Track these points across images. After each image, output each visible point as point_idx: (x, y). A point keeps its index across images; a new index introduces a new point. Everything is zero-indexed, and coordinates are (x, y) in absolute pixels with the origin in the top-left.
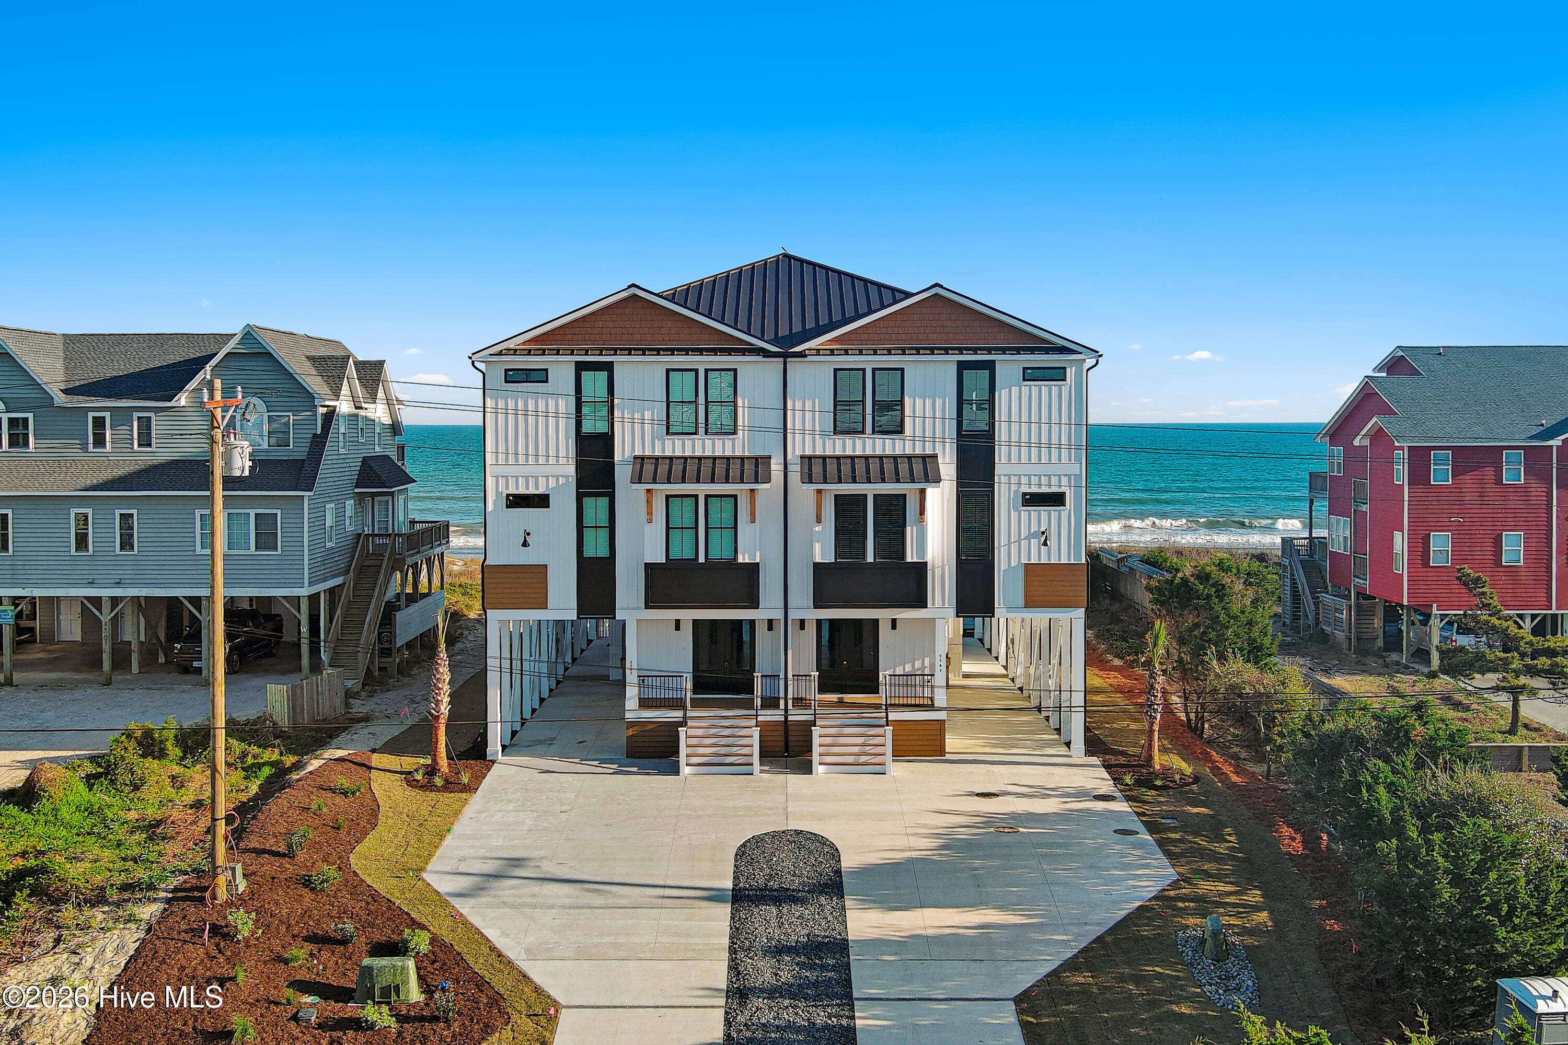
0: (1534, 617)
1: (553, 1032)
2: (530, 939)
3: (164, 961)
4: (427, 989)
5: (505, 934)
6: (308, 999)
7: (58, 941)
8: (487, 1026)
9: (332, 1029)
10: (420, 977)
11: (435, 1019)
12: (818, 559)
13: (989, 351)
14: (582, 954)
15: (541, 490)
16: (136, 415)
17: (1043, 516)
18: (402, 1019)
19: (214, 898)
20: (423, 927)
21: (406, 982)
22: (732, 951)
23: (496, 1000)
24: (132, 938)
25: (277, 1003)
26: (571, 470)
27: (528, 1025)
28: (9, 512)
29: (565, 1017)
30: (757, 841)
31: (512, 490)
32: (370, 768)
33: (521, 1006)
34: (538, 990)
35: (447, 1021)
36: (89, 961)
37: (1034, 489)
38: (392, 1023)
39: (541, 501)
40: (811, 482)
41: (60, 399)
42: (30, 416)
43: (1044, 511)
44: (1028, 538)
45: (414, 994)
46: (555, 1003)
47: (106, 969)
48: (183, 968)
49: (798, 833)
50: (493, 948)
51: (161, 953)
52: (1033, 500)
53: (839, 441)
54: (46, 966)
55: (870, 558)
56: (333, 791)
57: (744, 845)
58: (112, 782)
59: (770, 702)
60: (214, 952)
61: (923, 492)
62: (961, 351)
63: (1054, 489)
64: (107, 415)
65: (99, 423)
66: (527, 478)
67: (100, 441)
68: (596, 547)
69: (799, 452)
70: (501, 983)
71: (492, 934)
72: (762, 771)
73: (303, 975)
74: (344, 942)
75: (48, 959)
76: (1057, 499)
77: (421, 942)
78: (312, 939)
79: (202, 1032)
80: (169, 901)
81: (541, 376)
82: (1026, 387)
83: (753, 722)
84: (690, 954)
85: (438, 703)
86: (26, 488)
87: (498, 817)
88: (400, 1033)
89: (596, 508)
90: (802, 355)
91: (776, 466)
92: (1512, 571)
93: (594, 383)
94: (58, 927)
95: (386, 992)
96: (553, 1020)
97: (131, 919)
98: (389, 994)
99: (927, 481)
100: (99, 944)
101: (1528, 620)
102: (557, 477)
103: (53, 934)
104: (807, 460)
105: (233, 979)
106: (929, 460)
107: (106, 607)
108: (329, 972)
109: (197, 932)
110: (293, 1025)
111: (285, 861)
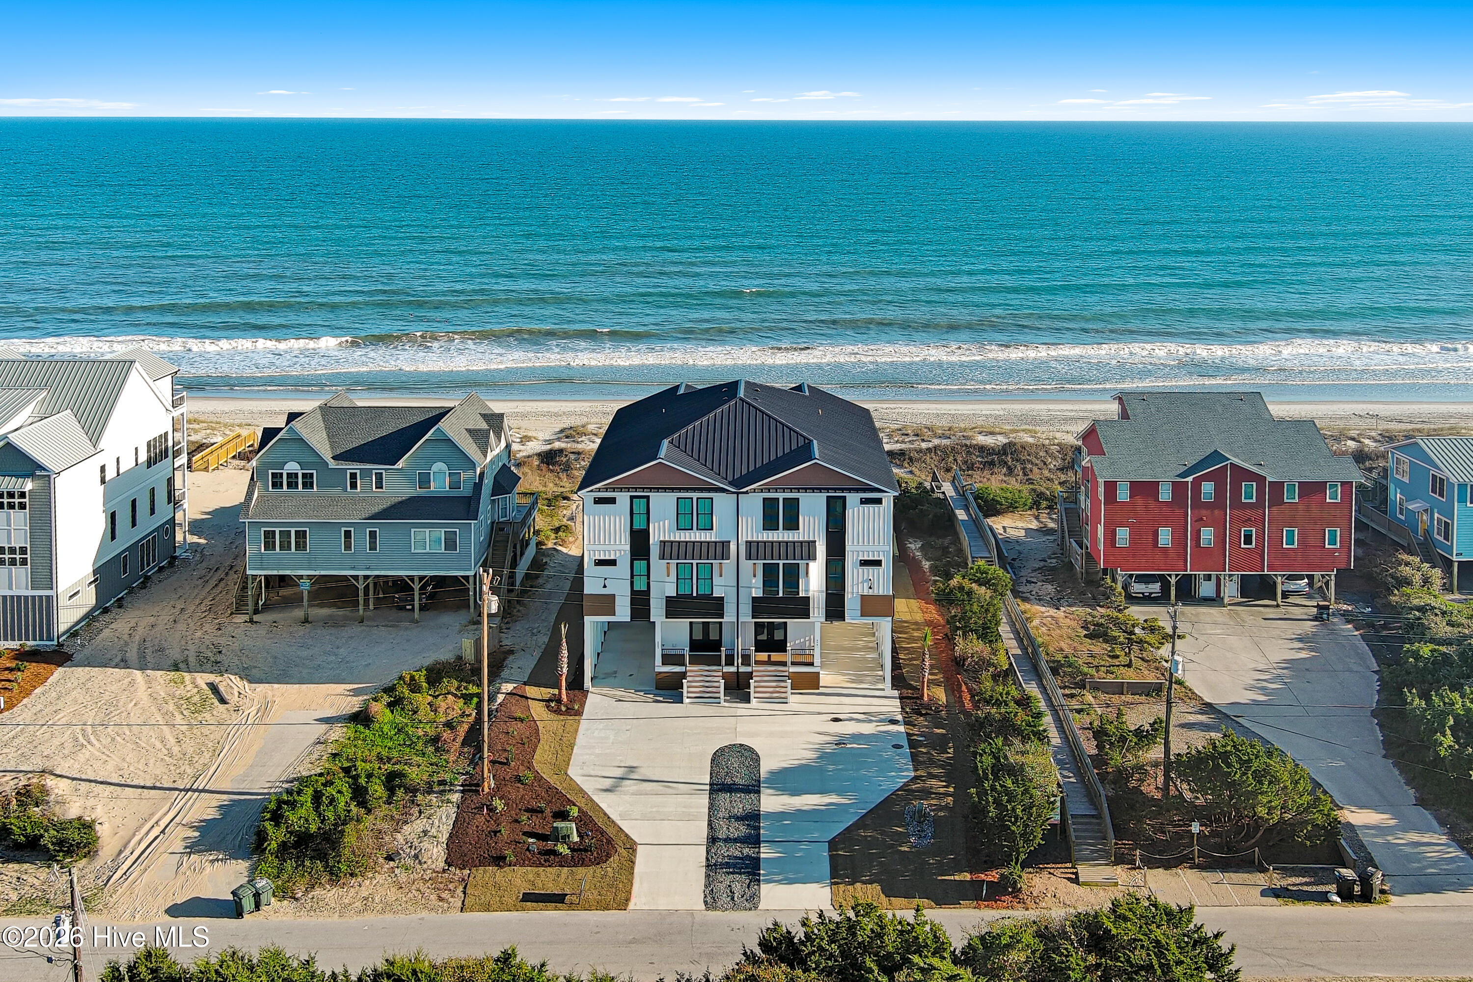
0: (1177, 575)
1: (635, 857)
2: (621, 809)
3: (468, 824)
4: (580, 835)
5: (609, 806)
6: (531, 840)
7: (420, 812)
8: (608, 853)
9: (544, 854)
10: (577, 830)
11: (586, 850)
12: (754, 595)
13: (843, 490)
14: (645, 818)
15: (612, 557)
16: (374, 472)
17: (871, 570)
18: (573, 850)
19: (483, 791)
20: (575, 805)
21: (572, 833)
22: (710, 816)
23: (609, 841)
24: (452, 811)
25: (520, 843)
26: (628, 547)
27: (624, 853)
28: (308, 530)
29: (640, 849)
30: (722, 750)
31: (597, 557)
32: (527, 698)
33: (621, 844)
34: (627, 835)
35: (591, 851)
36: (436, 821)
37: (866, 558)
38: (568, 851)
39: (612, 563)
40: (750, 559)
41: (332, 464)
42: (314, 472)
43: (871, 569)
44: (863, 582)
45: (576, 839)
46: (635, 843)
47: (445, 826)
48: (477, 827)
49: (741, 745)
50: (605, 814)
51: (467, 819)
52: (865, 563)
53: (765, 533)
54: (419, 825)
55: (781, 595)
56: (516, 719)
57: (715, 754)
58: (403, 709)
59: (730, 661)
60: (488, 819)
61: (807, 564)
62: (828, 490)
63: (876, 558)
64: (358, 472)
65: (353, 476)
66: (605, 551)
67: (354, 486)
68: (640, 585)
69: (744, 539)
70: (611, 832)
71: (603, 806)
72: (725, 701)
73: (527, 829)
74: (542, 812)
75: (419, 821)
76: (878, 563)
77: (574, 812)
78: (527, 810)
79: (492, 857)
80: (462, 792)
81: (612, 501)
82: (861, 507)
83: (720, 674)
84: (691, 818)
85: (562, 668)
86: (317, 517)
87: (596, 734)
88: (572, 857)
89: (640, 565)
90: (747, 492)
91: (733, 547)
92: (1165, 550)
93: (639, 505)
94: (418, 805)
95: (564, 837)
96: (635, 851)
97: (449, 801)
98: (565, 838)
99: (809, 559)
100: (438, 814)
101: (1174, 577)
102: (620, 551)
103: (417, 809)
104: (749, 543)
105: (500, 831)
106: (811, 544)
107: (361, 581)
108: (537, 827)
109: (481, 808)
110: (528, 853)
111: (506, 767)
